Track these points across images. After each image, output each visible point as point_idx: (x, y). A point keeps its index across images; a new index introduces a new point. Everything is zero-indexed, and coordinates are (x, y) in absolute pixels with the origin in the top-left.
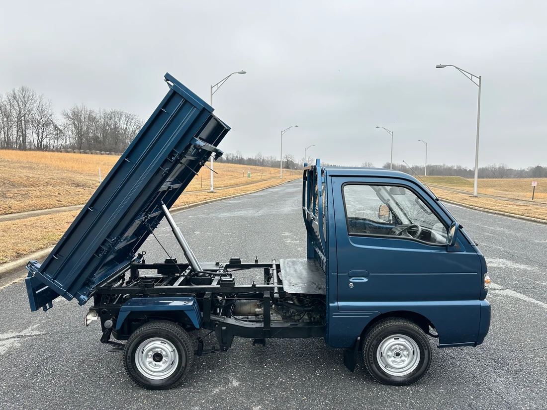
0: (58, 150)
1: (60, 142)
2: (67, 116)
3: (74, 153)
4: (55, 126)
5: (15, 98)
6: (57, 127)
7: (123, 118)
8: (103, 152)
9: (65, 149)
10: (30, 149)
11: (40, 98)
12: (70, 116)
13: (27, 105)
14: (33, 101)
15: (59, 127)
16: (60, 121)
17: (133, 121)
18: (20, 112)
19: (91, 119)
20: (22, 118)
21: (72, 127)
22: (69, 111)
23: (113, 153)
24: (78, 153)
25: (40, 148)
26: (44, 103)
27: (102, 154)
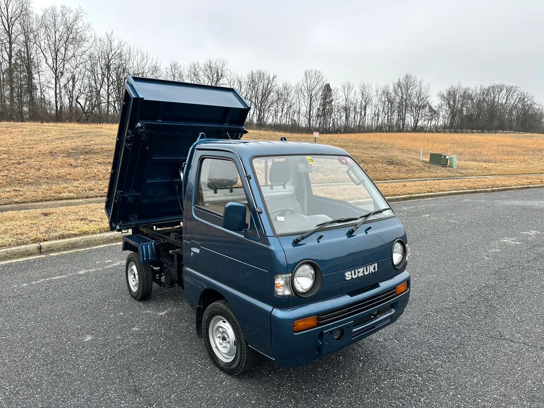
0: (431, 131)
1: (433, 122)
2: (442, 97)
3: (445, 132)
4: (430, 108)
5: (399, 85)
6: (432, 109)
7: (504, 92)
8: (474, 130)
9: (436, 130)
10: (407, 131)
11: (420, 83)
12: (445, 95)
13: (409, 91)
14: (414, 86)
15: (434, 108)
16: (435, 101)
17: (516, 94)
18: (402, 97)
19: (467, 96)
20: (404, 103)
21: (446, 107)
22: (444, 91)
23: (486, 131)
24: (448, 132)
25: (416, 129)
26: (423, 87)
27: (473, 133)
